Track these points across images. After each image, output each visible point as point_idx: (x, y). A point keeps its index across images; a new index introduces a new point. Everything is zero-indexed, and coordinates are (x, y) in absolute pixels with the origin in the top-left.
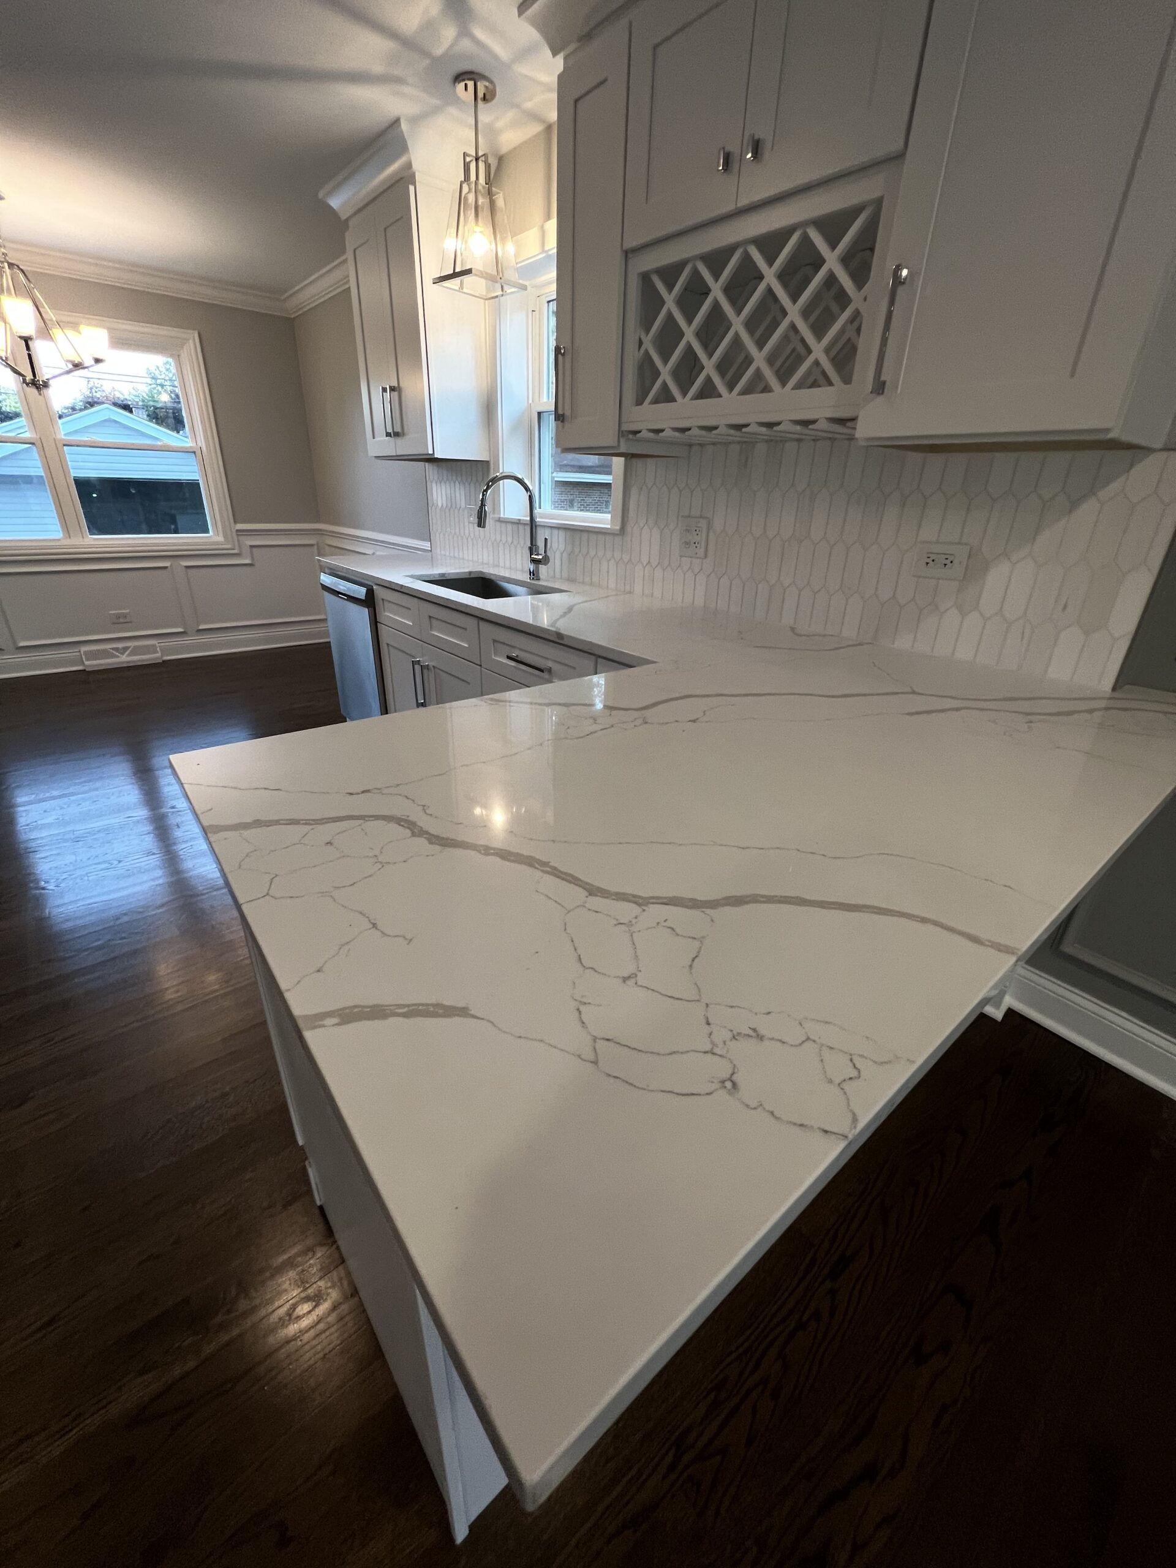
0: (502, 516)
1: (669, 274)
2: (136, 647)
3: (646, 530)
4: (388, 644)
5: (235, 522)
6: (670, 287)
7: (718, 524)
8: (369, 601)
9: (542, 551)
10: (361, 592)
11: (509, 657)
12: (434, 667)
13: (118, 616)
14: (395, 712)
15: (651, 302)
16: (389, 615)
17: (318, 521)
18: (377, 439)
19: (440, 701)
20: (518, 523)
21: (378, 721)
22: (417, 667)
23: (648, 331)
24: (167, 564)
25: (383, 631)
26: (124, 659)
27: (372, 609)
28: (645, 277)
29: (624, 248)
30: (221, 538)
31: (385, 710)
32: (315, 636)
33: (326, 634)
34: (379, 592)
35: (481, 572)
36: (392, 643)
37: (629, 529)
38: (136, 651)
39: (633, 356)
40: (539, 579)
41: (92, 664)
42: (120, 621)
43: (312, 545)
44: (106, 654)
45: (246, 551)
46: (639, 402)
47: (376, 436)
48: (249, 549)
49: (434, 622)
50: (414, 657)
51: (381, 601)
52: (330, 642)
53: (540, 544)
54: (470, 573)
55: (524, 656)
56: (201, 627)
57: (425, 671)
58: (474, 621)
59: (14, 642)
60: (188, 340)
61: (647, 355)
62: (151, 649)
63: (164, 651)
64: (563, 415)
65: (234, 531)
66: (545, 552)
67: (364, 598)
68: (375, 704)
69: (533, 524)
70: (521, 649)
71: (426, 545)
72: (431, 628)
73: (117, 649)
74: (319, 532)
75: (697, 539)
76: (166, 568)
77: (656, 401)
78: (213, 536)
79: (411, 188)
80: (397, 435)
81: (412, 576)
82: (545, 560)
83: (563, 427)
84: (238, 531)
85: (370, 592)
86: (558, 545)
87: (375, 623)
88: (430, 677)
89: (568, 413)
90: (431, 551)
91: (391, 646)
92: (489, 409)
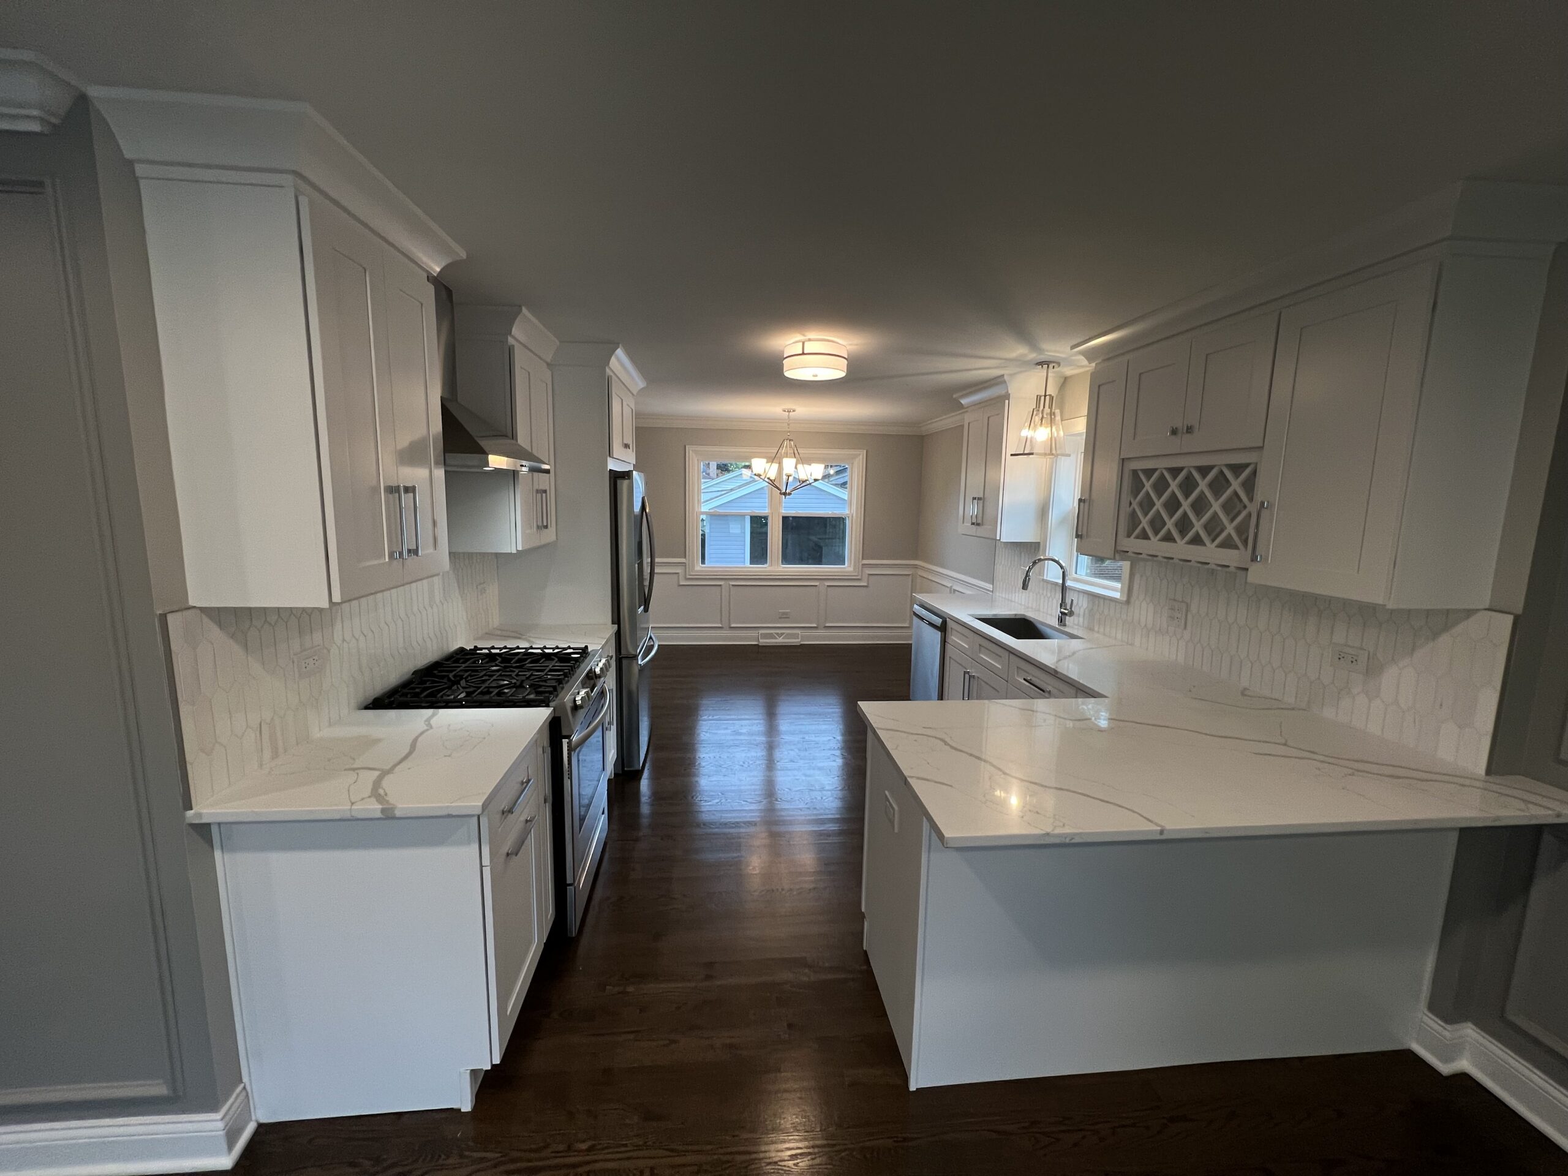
0: (1045, 578)
1: (1149, 473)
2: (788, 634)
3: (1144, 605)
4: (950, 657)
5: (863, 559)
6: (1149, 479)
7: (1194, 608)
8: (943, 628)
9: (1068, 607)
10: (938, 621)
11: (1024, 679)
12: (978, 678)
13: (784, 613)
14: (948, 699)
15: (1137, 486)
16: (954, 638)
17: (916, 558)
18: (965, 524)
19: (979, 698)
20: (1056, 584)
21: (935, 703)
22: (967, 676)
23: (1135, 498)
24: (816, 583)
25: (948, 647)
26: (780, 641)
27: (943, 633)
28: (1135, 472)
29: (1122, 457)
30: (851, 569)
31: (941, 697)
32: (899, 638)
33: (910, 637)
34: (950, 624)
35: (1024, 615)
36: (953, 657)
37: (1132, 600)
38: (789, 636)
39: (1125, 510)
40: (1065, 625)
41: (763, 642)
42: (784, 617)
43: (909, 575)
44: (771, 636)
45: (865, 577)
46: (1129, 536)
47: (965, 522)
48: (867, 576)
49: (983, 649)
50: (966, 669)
51: (950, 629)
52: (911, 644)
53: (1068, 601)
54: (1016, 615)
55: (1035, 680)
56: (827, 625)
57: (972, 679)
58: (1007, 654)
59: (730, 624)
60: (860, 455)
61: (1134, 511)
62: (796, 636)
63: (803, 638)
64: (1081, 535)
65: (861, 564)
66: (1071, 608)
67: (939, 626)
68: (935, 693)
69: (1064, 588)
70: (1033, 676)
71: (989, 587)
72: (980, 653)
73: (777, 634)
74: (915, 567)
75: (1179, 616)
76: (816, 586)
77: (1137, 537)
78: (847, 567)
79: (1007, 401)
80: (978, 524)
81: (972, 616)
82: (1071, 613)
83: (1081, 541)
84: (863, 565)
85: (944, 623)
86: (1081, 605)
87: (944, 642)
88: (974, 684)
89: (1085, 533)
90: (992, 592)
91: (953, 659)
92: (1043, 511)
